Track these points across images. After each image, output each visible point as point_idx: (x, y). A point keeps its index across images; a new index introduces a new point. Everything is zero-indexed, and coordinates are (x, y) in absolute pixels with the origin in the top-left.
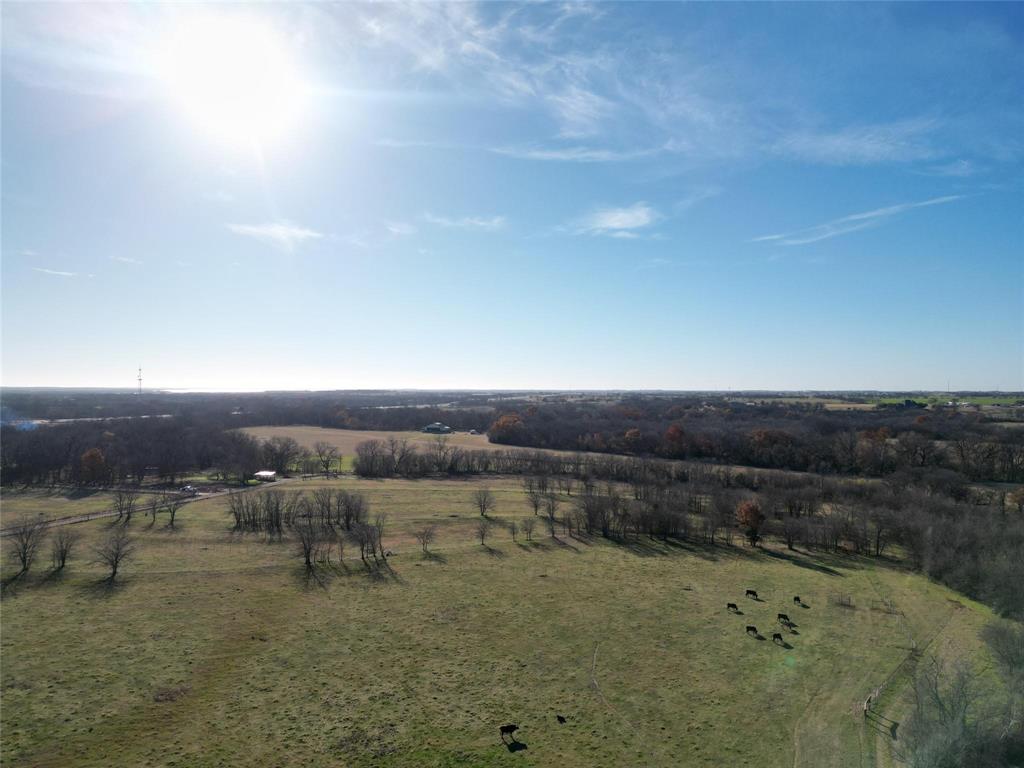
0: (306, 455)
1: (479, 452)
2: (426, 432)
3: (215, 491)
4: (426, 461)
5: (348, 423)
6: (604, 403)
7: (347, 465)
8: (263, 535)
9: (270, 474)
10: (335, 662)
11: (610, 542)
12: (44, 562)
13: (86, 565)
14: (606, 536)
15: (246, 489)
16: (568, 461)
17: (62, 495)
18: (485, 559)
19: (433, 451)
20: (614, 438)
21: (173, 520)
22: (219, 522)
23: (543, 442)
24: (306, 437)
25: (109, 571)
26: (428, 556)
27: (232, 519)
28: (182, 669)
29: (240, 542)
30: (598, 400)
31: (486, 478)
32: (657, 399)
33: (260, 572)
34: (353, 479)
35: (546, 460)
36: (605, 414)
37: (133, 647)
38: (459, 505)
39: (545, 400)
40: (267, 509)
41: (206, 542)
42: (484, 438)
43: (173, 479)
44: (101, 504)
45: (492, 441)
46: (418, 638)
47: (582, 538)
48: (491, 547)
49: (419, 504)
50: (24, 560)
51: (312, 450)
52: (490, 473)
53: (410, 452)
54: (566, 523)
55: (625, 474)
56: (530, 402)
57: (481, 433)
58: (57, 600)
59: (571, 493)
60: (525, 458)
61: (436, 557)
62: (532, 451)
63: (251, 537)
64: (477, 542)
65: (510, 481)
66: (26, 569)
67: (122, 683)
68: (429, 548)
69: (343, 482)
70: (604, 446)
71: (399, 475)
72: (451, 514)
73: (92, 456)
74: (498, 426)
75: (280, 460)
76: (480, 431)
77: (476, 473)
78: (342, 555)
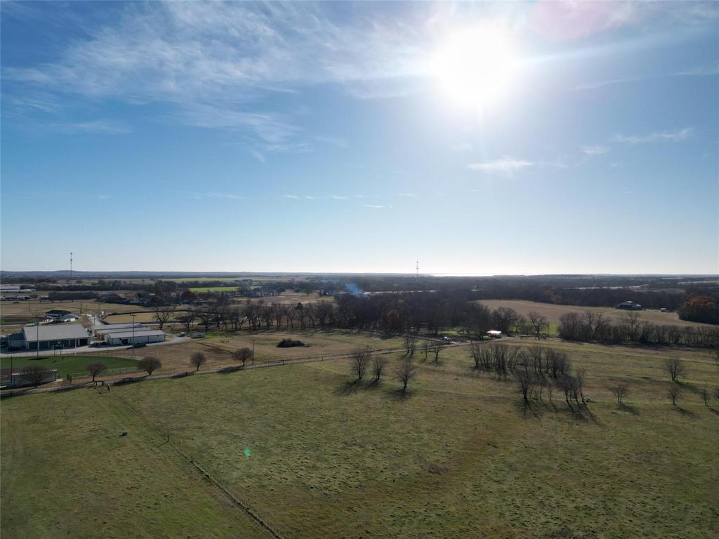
0: (523, 321)
1: (670, 327)
2: (618, 308)
3: (462, 342)
4: (619, 332)
5: (553, 299)
7: (553, 329)
8: (493, 374)
9: (498, 333)
12: (369, 376)
13: (390, 380)
15: (482, 342)
17: (378, 336)
18: (677, 418)
19: (627, 324)
21: (437, 358)
22: (464, 362)
24: (523, 309)
25: (401, 385)
26: (623, 407)
27: (473, 361)
28: (444, 454)
29: (478, 377)
31: (677, 349)
33: (492, 400)
34: (558, 341)
37: (416, 435)
38: (650, 370)
40: (496, 357)
41: (458, 375)
42: (675, 315)
43: (436, 331)
44: (397, 343)
49: (613, 364)
50: (359, 373)
51: (528, 318)
52: (681, 345)
53: (605, 323)
61: (630, 409)
63: (485, 375)
64: (669, 402)
66: (360, 378)
67: (410, 456)
68: (624, 401)
69: (552, 343)
71: (595, 341)
72: (644, 376)
73: (392, 314)
74: (688, 305)
75: (504, 323)
76: (671, 310)
77: (667, 344)
78: (550, 396)
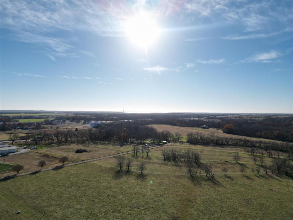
2: (201, 128)
3: (153, 146)
4: (208, 140)
5: (178, 124)
6: (257, 119)
7: (185, 138)
8: (173, 163)
9: (165, 141)
10: (218, 215)
13: (134, 169)
14: (286, 175)
15: (160, 146)
17: (118, 145)
19: (210, 137)
20: (269, 134)
21: (147, 156)
22: (159, 157)
25: (140, 172)
26: (227, 177)
27: (163, 157)
28: (174, 209)
29: (167, 165)
30: (255, 118)
31: (229, 147)
33: (179, 177)
34: (188, 144)
37: (158, 199)
38: (225, 157)
39: (235, 117)
40: (172, 155)
41: (160, 164)
43: (141, 141)
44: (129, 148)
45: (224, 132)
46: (240, 209)
47: (278, 175)
49: (212, 155)
52: (230, 145)
53: (203, 137)
56: (230, 118)
57: (219, 129)
58: (132, 180)
61: (229, 177)
63: (170, 163)
64: (241, 173)
65: (239, 149)
66: (121, 169)
67: (161, 211)
68: (226, 174)
69: (185, 145)
71: (200, 144)
72: (225, 161)
73: (123, 135)
74: (226, 128)
75: (166, 136)
77: (225, 145)
78: (200, 173)
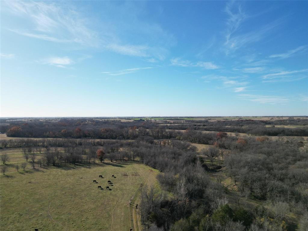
1: (2, 140)
11: (55, 167)
14: (54, 165)
16: (40, 142)
20: (57, 133)
23: (30, 136)
32: (72, 120)
35: (31, 141)
36: (54, 125)
42: (5, 135)
45: (8, 136)
47: (45, 167)
48: (8, 175)
54: (39, 163)
55: (61, 145)
59: (41, 152)
60: (23, 142)
62: (26, 139)
65: (16, 150)
70: (54, 136)
74: (11, 130)
